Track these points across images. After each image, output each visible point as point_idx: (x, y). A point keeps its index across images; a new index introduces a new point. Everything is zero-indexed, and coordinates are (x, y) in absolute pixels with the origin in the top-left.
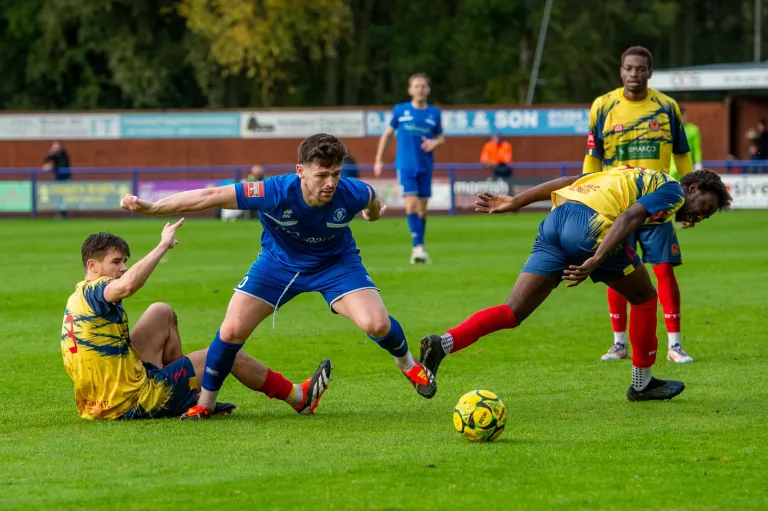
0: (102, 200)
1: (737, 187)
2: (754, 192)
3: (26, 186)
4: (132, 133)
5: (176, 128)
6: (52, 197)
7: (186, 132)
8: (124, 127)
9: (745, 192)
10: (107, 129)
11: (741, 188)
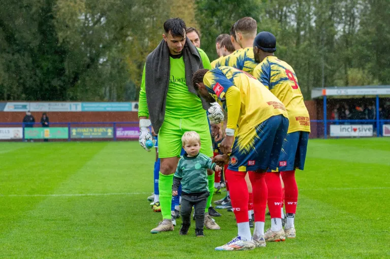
0: (100, 134)
1: (359, 129)
2: (365, 131)
3: (66, 129)
4: (86, 109)
5: (105, 107)
6: (77, 133)
7: (109, 109)
8: (83, 107)
9: (362, 131)
10: (76, 108)
11: (361, 129)
